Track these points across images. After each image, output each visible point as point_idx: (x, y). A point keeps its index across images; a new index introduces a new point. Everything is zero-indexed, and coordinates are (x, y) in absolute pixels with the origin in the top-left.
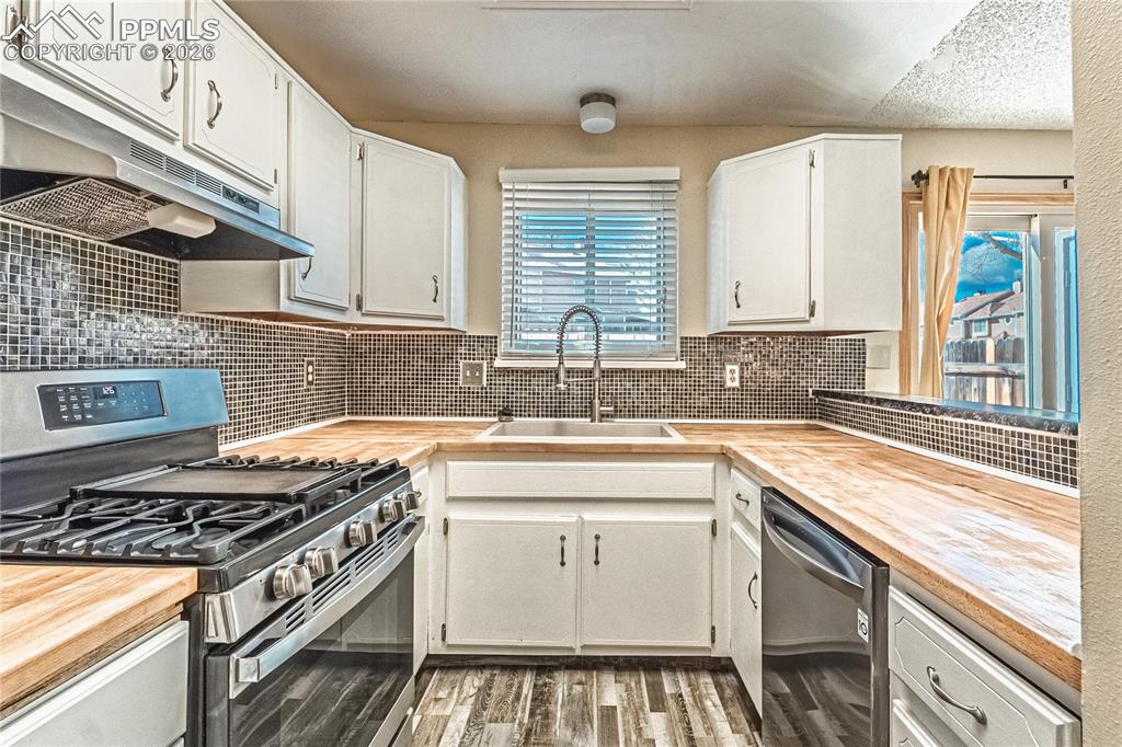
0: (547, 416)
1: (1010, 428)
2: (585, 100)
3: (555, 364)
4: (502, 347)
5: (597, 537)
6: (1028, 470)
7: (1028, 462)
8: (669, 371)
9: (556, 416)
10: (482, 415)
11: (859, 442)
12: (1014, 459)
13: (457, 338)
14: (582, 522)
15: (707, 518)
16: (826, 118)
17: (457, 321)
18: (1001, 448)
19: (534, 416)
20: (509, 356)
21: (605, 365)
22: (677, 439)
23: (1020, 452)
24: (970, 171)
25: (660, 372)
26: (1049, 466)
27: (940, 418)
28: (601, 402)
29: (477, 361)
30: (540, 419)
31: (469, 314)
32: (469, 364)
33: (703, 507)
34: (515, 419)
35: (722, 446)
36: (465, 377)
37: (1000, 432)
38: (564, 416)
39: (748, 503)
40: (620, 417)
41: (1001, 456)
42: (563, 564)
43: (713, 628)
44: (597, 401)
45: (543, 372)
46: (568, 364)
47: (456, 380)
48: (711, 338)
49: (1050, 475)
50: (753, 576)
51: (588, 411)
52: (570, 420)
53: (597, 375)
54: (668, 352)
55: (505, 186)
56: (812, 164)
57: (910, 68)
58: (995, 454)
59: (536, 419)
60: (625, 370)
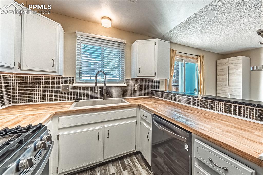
0: (90, 99)
1: (193, 98)
2: (102, 18)
3: (94, 85)
4: (75, 81)
5: (108, 131)
6: (196, 105)
7: (196, 104)
8: (122, 86)
9: (93, 99)
10: (69, 100)
11: (162, 100)
12: (193, 103)
13: (60, 78)
14: (104, 127)
15: (135, 121)
16: (154, 36)
17: (61, 73)
18: (191, 101)
19: (86, 99)
20: (78, 83)
21: (107, 85)
22: (128, 103)
23: (195, 102)
24: (176, 51)
25: (120, 87)
26: (200, 105)
27: (178, 96)
28: (106, 95)
29: (67, 85)
30: (88, 100)
31: (64, 71)
32: (64, 85)
33: (134, 118)
34: (80, 100)
35: (138, 104)
36: (63, 89)
37: (191, 98)
38: (95, 99)
39: (146, 117)
40: (111, 98)
41: (191, 103)
42: (98, 140)
43: (136, 145)
44: (105, 94)
45: (89, 87)
46: (98, 85)
47: (60, 90)
48: (132, 79)
49: (200, 106)
50: (148, 133)
51: (103, 97)
52: (97, 99)
53: (105, 88)
54: (122, 82)
55: (77, 36)
56: (155, 45)
57: (171, 30)
58: (190, 102)
59: (87, 100)
60: (112, 86)
